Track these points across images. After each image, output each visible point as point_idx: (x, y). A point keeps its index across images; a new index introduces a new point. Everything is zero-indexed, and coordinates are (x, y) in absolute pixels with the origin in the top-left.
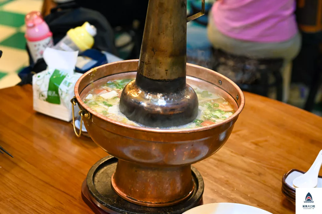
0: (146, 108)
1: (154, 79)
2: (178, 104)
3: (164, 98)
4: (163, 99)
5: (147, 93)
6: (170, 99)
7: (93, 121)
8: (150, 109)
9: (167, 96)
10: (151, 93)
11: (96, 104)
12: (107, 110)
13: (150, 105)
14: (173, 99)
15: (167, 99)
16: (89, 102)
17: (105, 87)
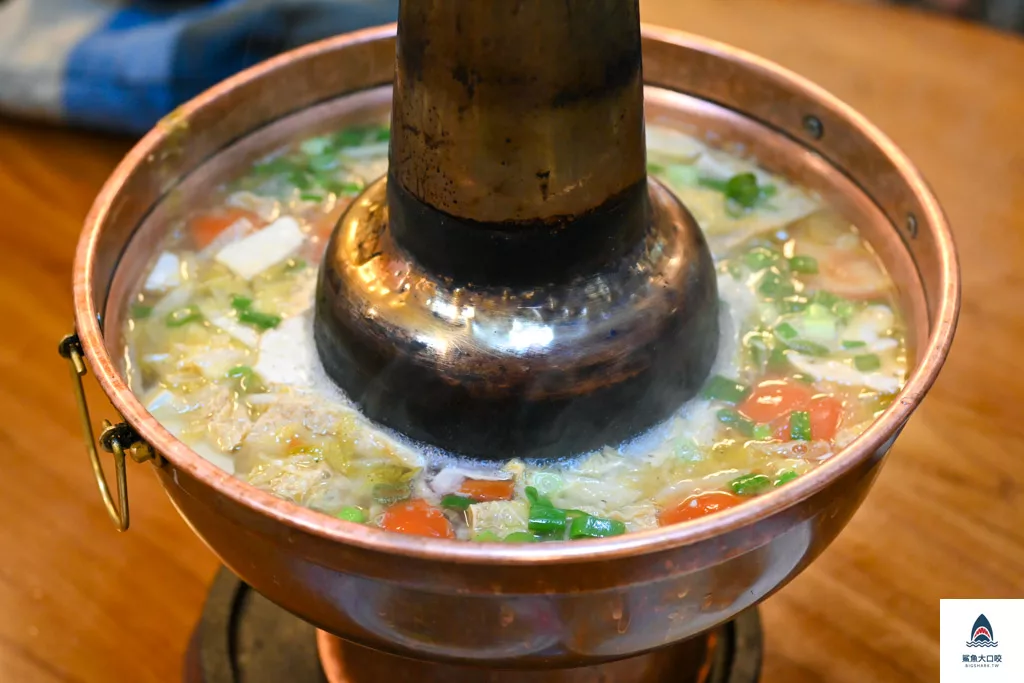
0: (447, 371)
1: (480, 219)
2: (614, 333)
3: (541, 311)
4: (533, 315)
5: (451, 290)
6: (577, 312)
7: (179, 480)
8: (475, 379)
9: (554, 296)
10: (471, 289)
11: (197, 318)
12: (255, 353)
13: (473, 358)
14: (589, 311)
15: (558, 311)
16: (161, 309)
17: (238, 199)
